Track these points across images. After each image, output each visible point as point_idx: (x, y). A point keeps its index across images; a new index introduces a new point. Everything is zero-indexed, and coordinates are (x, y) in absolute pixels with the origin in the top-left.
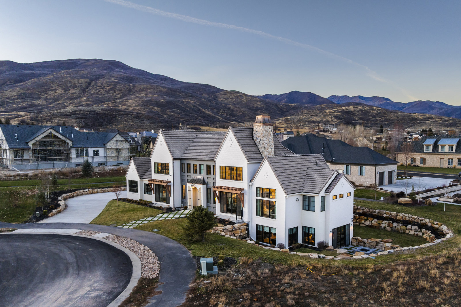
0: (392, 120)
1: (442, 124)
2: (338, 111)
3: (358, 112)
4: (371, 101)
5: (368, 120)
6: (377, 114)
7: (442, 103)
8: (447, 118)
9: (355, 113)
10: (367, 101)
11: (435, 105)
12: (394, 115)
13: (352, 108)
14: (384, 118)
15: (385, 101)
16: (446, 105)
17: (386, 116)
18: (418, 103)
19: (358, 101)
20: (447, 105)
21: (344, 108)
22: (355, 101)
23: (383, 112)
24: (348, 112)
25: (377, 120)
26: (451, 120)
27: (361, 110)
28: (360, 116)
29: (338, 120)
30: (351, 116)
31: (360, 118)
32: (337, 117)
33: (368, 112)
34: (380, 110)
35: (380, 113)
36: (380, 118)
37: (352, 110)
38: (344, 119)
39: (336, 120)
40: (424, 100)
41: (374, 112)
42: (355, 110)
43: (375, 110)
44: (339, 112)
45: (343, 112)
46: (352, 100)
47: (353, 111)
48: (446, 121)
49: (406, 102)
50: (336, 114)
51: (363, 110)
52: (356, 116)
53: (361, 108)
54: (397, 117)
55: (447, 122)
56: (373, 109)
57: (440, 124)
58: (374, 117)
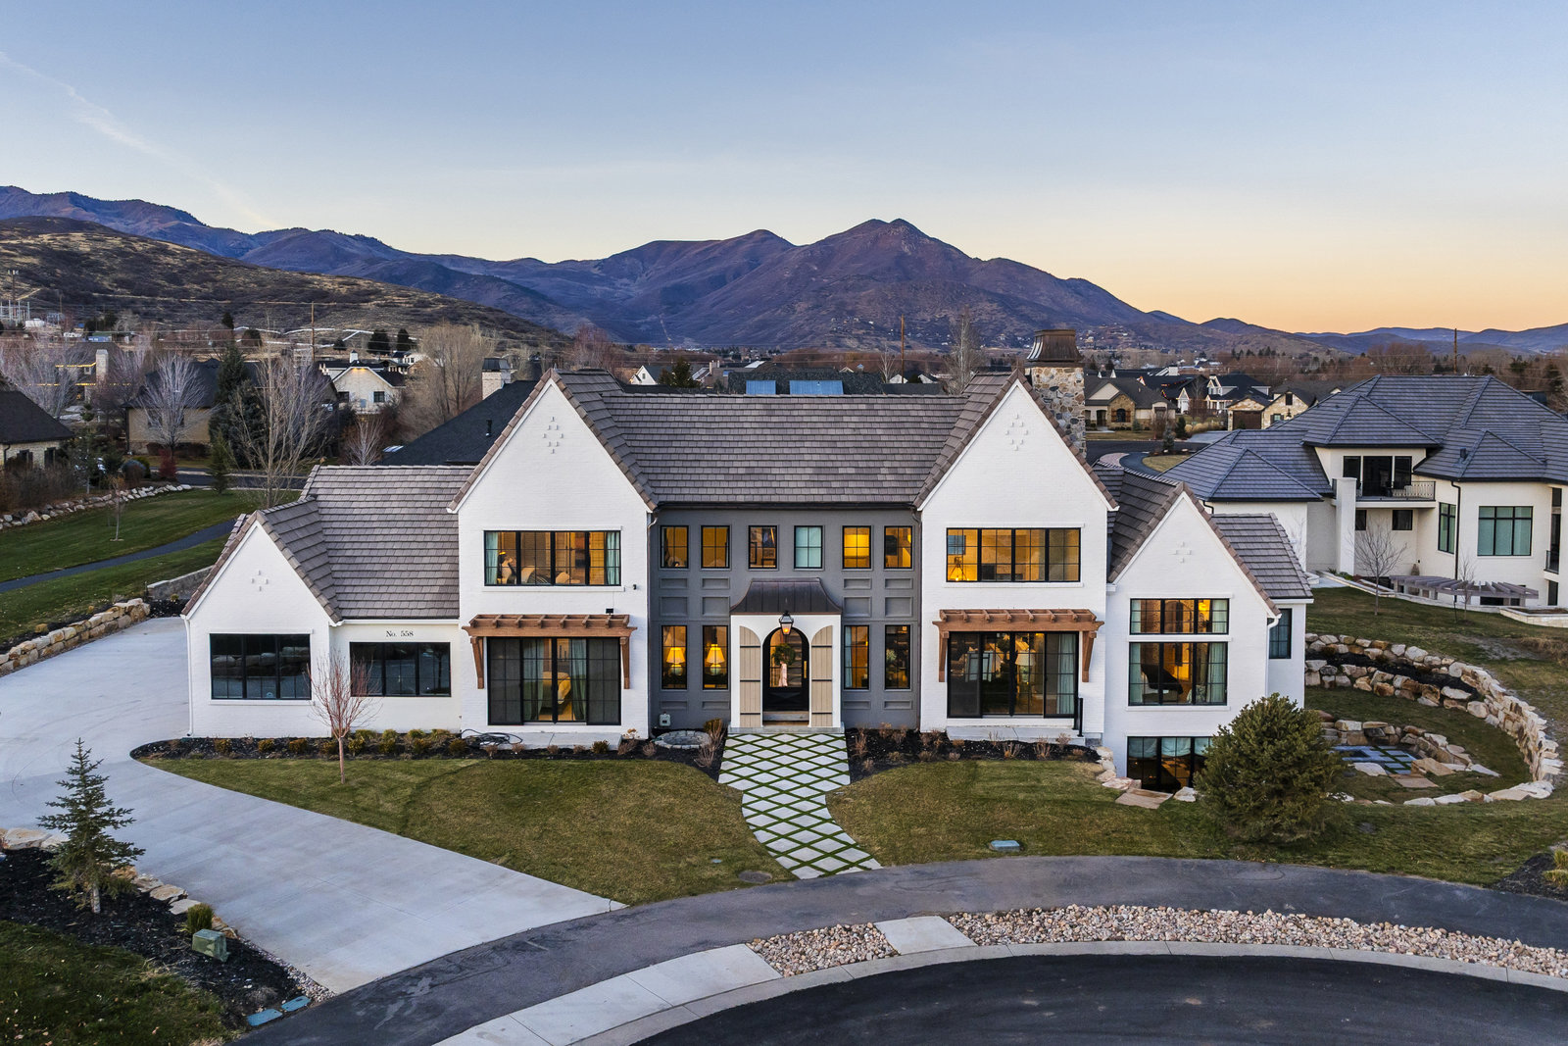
0: (243, 294)
2: (26, 251)
3: (108, 257)
4: (119, 215)
5: (152, 293)
6: (182, 271)
7: (373, 242)
9: (96, 262)
10: (105, 214)
11: (353, 246)
12: (247, 276)
13: (79, 242)
14: (210, 285)
15: (177, 222)
16: (388, 249)
17: (219, 277)
18: (294, 238)
19: (67, 211)
20: (390, 247)
21: (46, 238)
22: (55, 210)
23: (203, 263)
24: (70, 258)
25: (186, 294)
27: (120, 253)
28: (120, 275)
29: (33, 286)
30: (80, 273)
31: (122, 283)
32: (27, 274)
33: (148, 261)
34: (192, 254)
35: (193, 266)
36: (196, 287)
37: (85, 248)
38: (56, 282)
39: (25, 286)
40: (314, 229)
41: (170, 259)
42: (95, 251)
43: (173, 254)
44: (33, 254)
45: (45, 252)
46: (41, 208)
47: (88, 254)
49: (252, 232)
50: (18, 259)
51: (129, 254)
52: (104, 273)
53: (117, 241)
54: (260, 284)
56: (165, 251)
58: (173, 279)
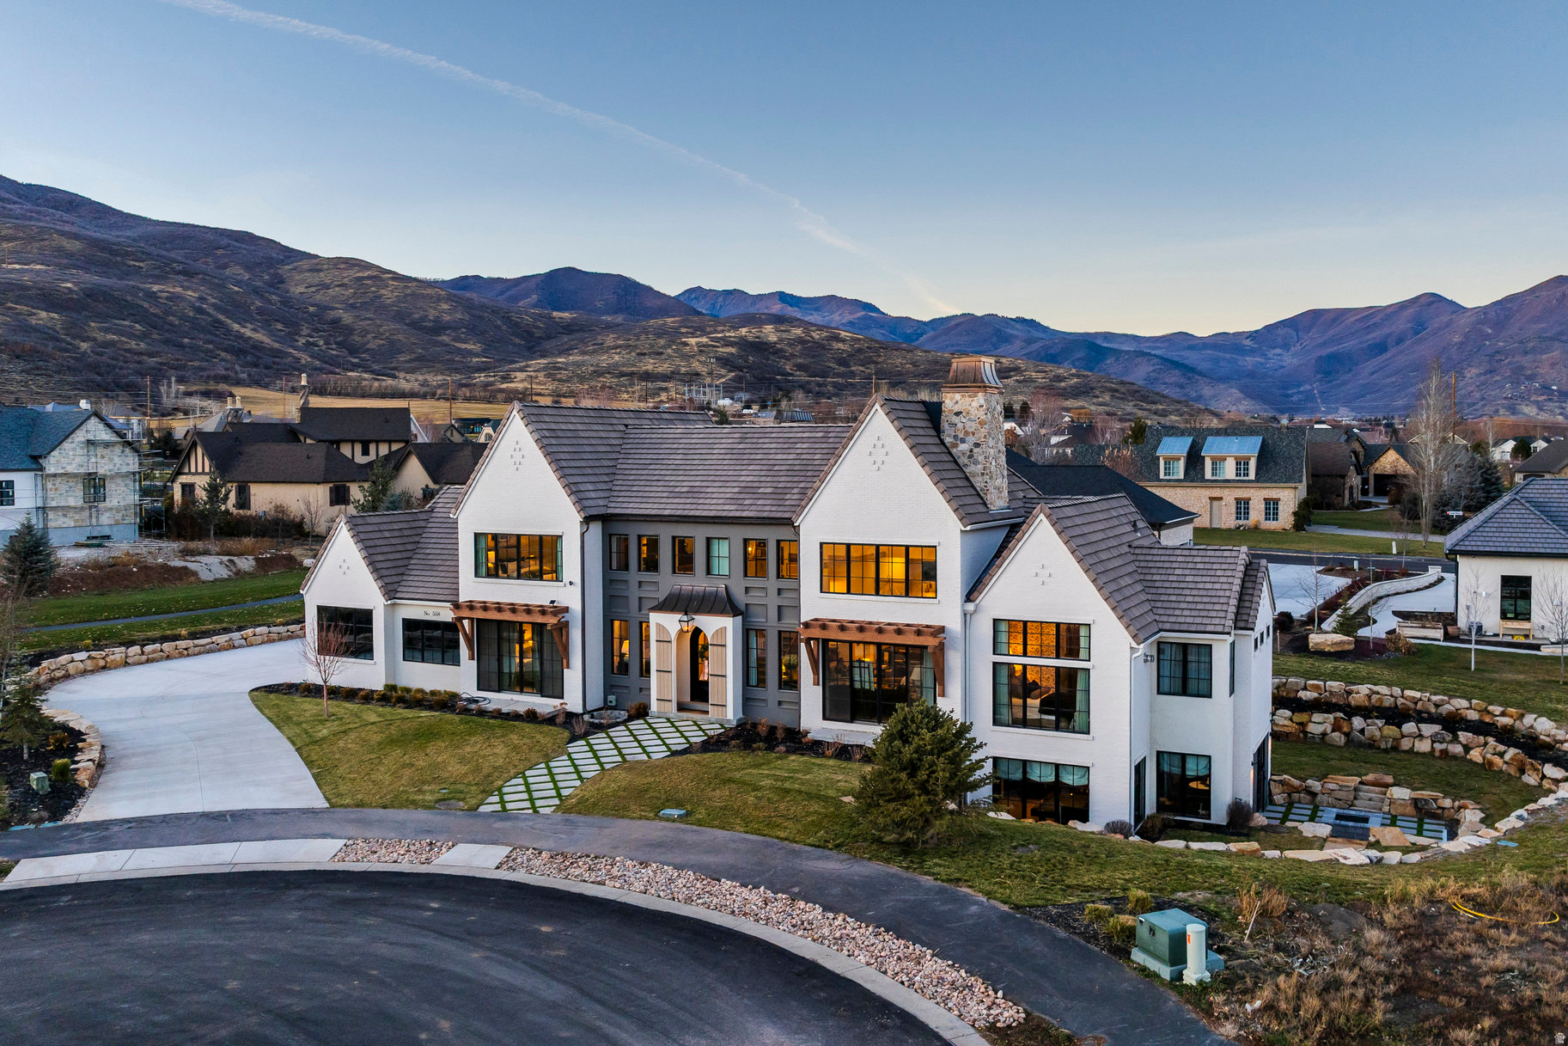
0: (900, 374)
1: (1050, 388)
2: (727, 343)
3: (790, 345)
4: (817, 309)
5: (824, 375)
6: (851, 355)
7: (1032, 324)
8: (1061, 371)
9: (781, 350)
10: (806, 309)
11: (1014, 328)
12: (904, 358)
13: (770, 333)
14: (872, 366)
15: (863, 313)
16: (1045, 329)
17: (880, 360)
18: (963, 322)
19: (776, 308)
20: (1047, 328)
21: (744, 331)
22: (767, 308)
23: (868, 348)
24: (760, 347)
25: (853, 374)
26: (1073, 375)
27: (801, 341)
28: (799, 360)
29: (730, 371)
30: (768, 359)
31: (800, 367)
32: (725, 362)
33: (823, 347)
34: (859, 339)
35: (859, 351)
36: (861, 368)
37: (773, 338)
38: (748, 367)
39: (723, 372)
40: (979, 313)
41: (841, 345)
42: (781, 340)
43: (843, 341)
44: (731, 344)
45: (742, 343)
46: (757, 306)
47: (775, 343)
48: (1059, 378)
49: (926, 318)
50: (720, 349)
51: (809, 342)
52: (787, 359)
53: (798, 331)
54: (914, 364)
55: (1063, 384)
56: (837, 338)
57: (1043, 388)
58: (843, 362)
